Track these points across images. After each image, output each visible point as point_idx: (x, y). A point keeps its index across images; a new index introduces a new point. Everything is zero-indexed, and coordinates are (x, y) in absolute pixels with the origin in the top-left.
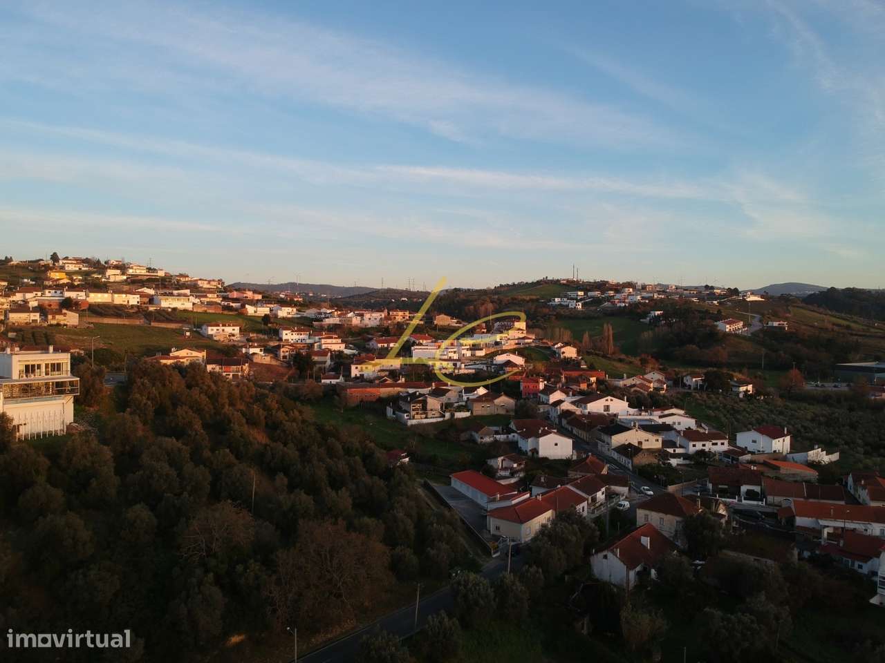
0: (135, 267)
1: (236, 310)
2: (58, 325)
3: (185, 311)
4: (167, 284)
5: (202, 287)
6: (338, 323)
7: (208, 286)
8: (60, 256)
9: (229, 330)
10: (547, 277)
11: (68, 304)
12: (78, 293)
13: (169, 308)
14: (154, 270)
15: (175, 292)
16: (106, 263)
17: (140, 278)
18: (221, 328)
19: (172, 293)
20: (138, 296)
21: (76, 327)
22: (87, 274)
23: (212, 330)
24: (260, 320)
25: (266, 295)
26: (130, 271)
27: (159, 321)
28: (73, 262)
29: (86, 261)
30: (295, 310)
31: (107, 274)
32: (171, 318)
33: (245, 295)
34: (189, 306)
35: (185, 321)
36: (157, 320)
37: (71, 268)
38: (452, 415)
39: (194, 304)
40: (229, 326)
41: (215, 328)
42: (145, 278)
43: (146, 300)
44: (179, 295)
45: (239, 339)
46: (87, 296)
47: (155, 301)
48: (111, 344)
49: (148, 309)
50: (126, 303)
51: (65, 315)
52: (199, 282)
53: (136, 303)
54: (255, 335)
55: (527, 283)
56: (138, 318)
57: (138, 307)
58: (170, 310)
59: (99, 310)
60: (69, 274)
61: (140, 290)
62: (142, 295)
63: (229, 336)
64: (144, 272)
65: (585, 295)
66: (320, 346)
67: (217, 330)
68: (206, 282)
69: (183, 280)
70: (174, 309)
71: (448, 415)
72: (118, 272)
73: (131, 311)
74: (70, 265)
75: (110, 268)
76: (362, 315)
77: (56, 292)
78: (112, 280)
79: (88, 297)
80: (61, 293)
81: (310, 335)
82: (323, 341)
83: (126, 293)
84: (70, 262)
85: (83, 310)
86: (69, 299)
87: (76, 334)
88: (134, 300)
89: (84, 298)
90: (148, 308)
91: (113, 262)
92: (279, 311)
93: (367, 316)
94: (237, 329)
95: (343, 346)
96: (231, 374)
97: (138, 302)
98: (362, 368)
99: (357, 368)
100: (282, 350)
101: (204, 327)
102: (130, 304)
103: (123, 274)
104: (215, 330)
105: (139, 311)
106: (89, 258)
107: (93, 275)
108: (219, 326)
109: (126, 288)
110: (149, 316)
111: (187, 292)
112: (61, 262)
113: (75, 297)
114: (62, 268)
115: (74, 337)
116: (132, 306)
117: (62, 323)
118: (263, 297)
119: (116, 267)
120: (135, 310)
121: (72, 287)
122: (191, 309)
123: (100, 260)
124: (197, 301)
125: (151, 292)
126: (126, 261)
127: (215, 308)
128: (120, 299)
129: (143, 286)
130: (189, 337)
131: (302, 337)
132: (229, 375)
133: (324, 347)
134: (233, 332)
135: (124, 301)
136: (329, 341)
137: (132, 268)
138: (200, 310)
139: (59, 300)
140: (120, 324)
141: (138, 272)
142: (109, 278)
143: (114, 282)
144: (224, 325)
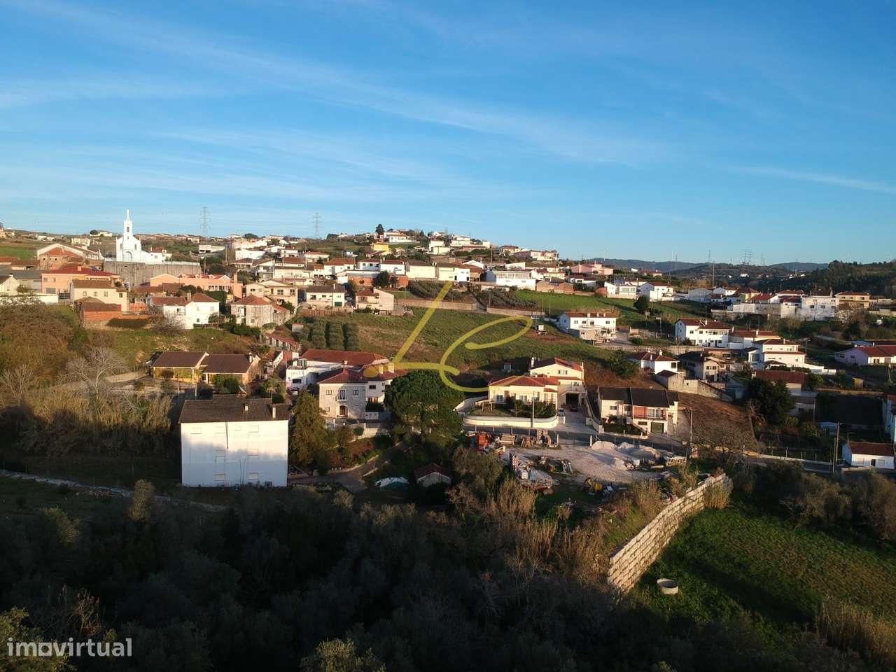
0: (458, 239)
1: (592, 290)
2: (368, 310)
3: (526, 291)
4: (497, 257)
5: (536, 260)
6: (754, 312)
7: (542, 258)
8: (386, 228)
9: (600, 322)
11: (383, 281)
12: (396, 266)
13: (506, 286)
14: (479, 242)
15: (508, 266)
16: (429, 235)
17: (464, 250)
18: (589, 319)
19: (504, 267)
20: (468, 270)
21: (390, 314)
22: (410, 246)
23: (576, 322)
24: (631, 305)
25: (619, 268)
26: (454, 243)
27: (497, 306)
28: (397, 234)
29: (409, 234)
30: (671, 289)
31: (431, 246)
32: (511, 301)
33: (593, 269)
34: (530, 284)
35: (531, 306)
36: (494, 305)
37: (395, 240)
39: (537, 281)
40: (601, 316)
41: (580, 320)
42: (470, 250)
43: (477, 275)
44: (513, 269)
45: (615, 337)
46: (407, 269)
47: (488, 277)
48: (436, 345)
49: (480, 288)
50: (453, 279)
51: (377, 296)
52: (532, 254)
53: (465, 280)
54: (637, 331)
56: (469, 301)
57: (468, 285)
58: (507, 289)
59: (421, 289)
60: (393, 247)
61: (468, 263)
62: (473, 269)
63: (603, 332)
64: (468, 243)
66: (758, 358)
67: (584, 322)
68: (540, 254)
69: (512, 252)
70: (513, 288)
72: (441, 243)
73: (461, 290)
74: (394, 237)
75: (433, 239)
76: (797, 301)
77: (371, 265)
78: (435, 252)
79: (409, 271)
80: (377, 266)
81: (730, 334)
82: (765, 348)
83: (453, 266)
84: (394, 234)
85: (401, 289)
86: (385, 274)
87: (390, 325)
88: (462, 275)
89: (403, 272)
90: (480, 286)
91: (436, 234)
92: (651, 292)
94: (613, 321)
95: (802, 357)
96: (649, 422)
97: (468, 278)
100: (706, 364)
101: (562, 318)
102: (458, 280)
103: (447, 245)
104: (580, 323)
105: (469, 291)
106: (413, 229)
107: (415, 248)
108: (586, 316)
109: (452, 260)
110: (482, 298)
111: (522, 265)
112: (385, 234)
113: (392, 272)
114: (386, 240)
115: (384, 332)
116: (461, 284)
117: (373, 307)
118: (614, 272)
119: (439, 239)
120: (464, 289)
121: (391, 259)
122: (533, 289)
123: (424, 231)
124: (540, 277)
125: (481, 265)
126: (449, 233)
127: (565, 287)
128: (446, 275)
129: (470, 259)
130: (543, 333)
131: (718, 337)
132: (646, 424)
133: (767, 358)
134: (607, 326)
135: (451, 277)
136: (777, 348)
137: (456, 239)
138: (545, 290)
139: (373, 275)
140: (445, 310)
141: (462, 243)
142: (432, 251)
143: (437, 255)
144: (594, 315)
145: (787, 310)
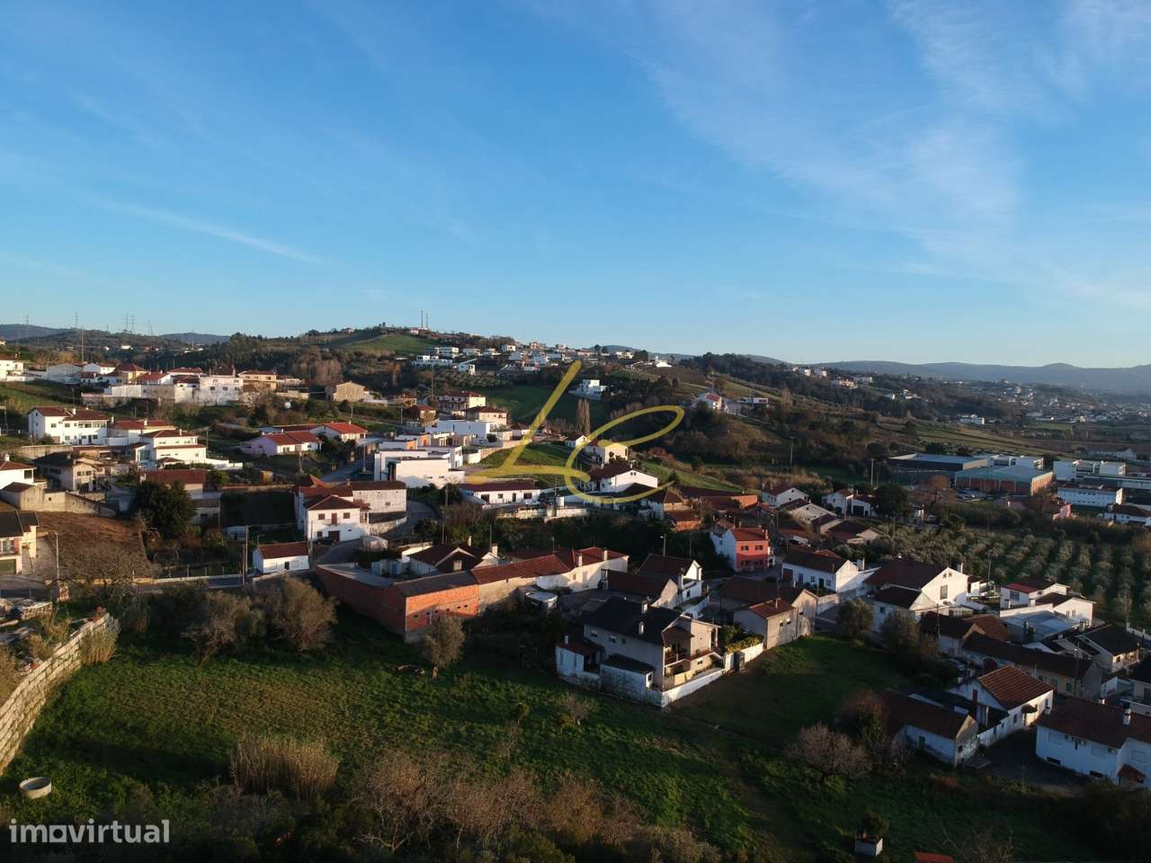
6: (140, 396)
10: (384, 324)
30: (20, 365)
38: (737, 658)
55: (356, 331)
65: (460, 352)
66: (148, 455)
71: (728, 660)
76: (194, 382)
81: (109, 426)
82: (157, 442)
93: (207, 382)
95: (203, 451)
98: (334, 516)
99: (321, 517)
100: (76, 469)
131: (92, 431)
133: (159, 455)
136: (171, 441)
145: (182, 392)
